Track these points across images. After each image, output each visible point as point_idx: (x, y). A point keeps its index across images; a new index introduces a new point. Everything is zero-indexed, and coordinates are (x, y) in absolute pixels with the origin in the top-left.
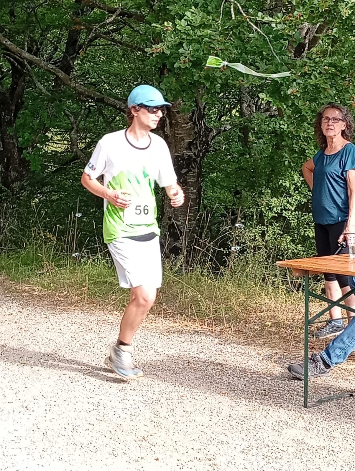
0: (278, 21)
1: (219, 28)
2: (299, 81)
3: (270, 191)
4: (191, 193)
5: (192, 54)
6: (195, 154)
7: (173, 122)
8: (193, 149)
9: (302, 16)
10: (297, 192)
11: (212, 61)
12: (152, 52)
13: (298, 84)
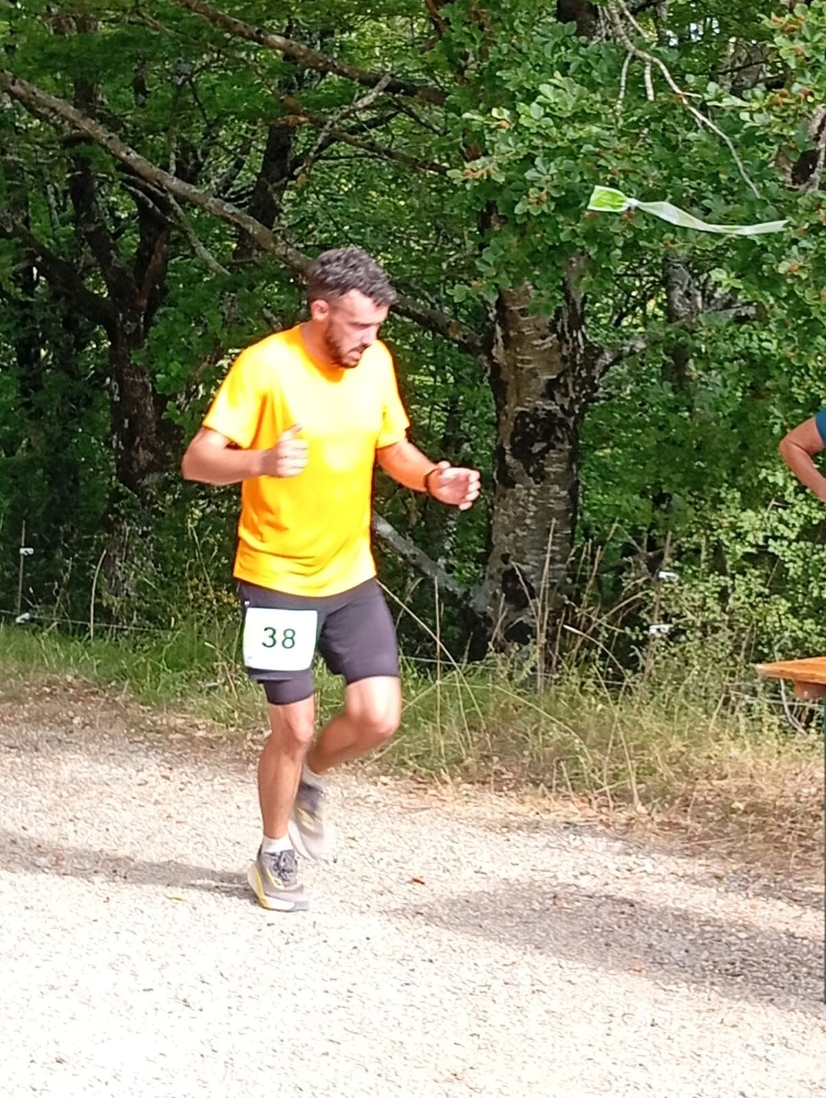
0: (756, 105)
1: (617, 121)
2: (804, 243)
3: (738, 495)
4: (555, 499)
5: (555, 182)
6: (562, 407)
7: (512, 334)
8: (557, 396)
9: (812, 94)
10: (801, 496)
11: (602, 199)
12: (463, 178)
13: (804, 250)
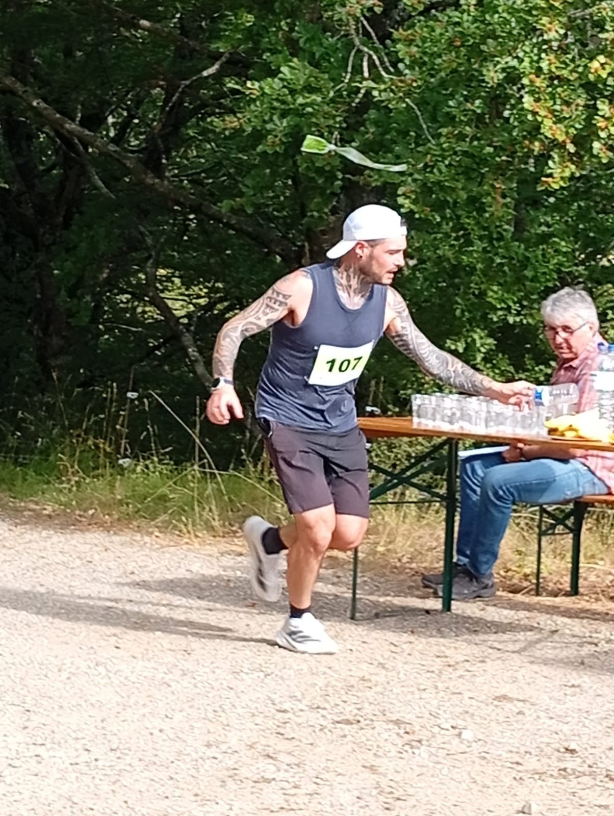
0: (383, 87)
2: (416, 176)
5: (286, 132)
7: (315, 248)
9: (415, 81)
10: (489, 365)
11: (311, 144)
12: (223, 127)
13: (415, 180)
